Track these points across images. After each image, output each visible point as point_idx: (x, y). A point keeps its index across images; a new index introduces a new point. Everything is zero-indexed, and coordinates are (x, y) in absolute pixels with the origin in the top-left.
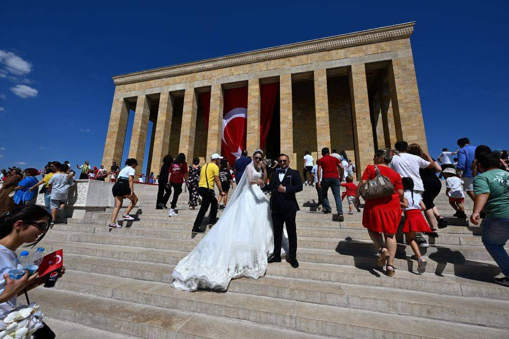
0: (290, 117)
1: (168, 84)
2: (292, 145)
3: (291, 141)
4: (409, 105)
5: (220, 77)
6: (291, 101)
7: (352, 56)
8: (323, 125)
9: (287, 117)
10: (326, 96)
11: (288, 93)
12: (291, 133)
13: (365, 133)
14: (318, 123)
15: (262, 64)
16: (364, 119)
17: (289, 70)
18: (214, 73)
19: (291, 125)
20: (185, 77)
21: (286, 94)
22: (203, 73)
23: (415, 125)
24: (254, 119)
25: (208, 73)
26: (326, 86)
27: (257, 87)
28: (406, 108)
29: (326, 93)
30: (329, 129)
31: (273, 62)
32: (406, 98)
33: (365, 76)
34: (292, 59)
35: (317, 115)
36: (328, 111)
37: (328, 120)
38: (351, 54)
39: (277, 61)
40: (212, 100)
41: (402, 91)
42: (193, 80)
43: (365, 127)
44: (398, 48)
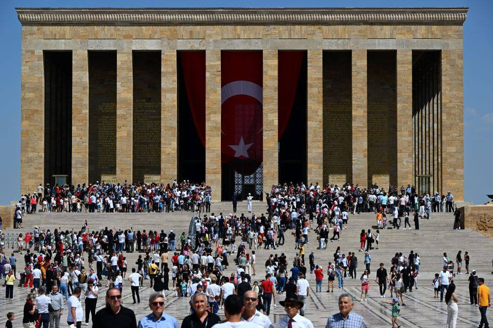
0: (321, 113)
1: (128, 37)
2: (321, 151)
3: (321, 145)
4: (453, 112)
5: (219, 38)
6: (321, 90)
7: (398, 37)
8: (361, 127)
9: (317, 112)
10: (366, 88)
11: (319, 79)
12: (321, 134)
13: (405, 141)
14: (354, 124)
15: (282, 28)
16: (406, 123)
17: (320, 44)
18: (210, 30)
19: (322, 124)
20: (158, 28)
21: (315, 79)
22: (191, 28)
23: (455, 135)
24: (272, 111)
25: (198, 28)
26: (366, 74)
27: (275, 62)
28: (449, 114)
29: (366, 84)
30: (366, 133)
31: (297, 27)
32: (451, 102)
33: (410, 67)
34: (324, 27)
35: (354, 113)
36: (366, 110)
37: (365, 121)
38: (398, 34)
39: (304, 27)
40: (207, 74)
41: (447, 92)
42: (174, 37)
43: (406, 133)
44: (450, 36)
